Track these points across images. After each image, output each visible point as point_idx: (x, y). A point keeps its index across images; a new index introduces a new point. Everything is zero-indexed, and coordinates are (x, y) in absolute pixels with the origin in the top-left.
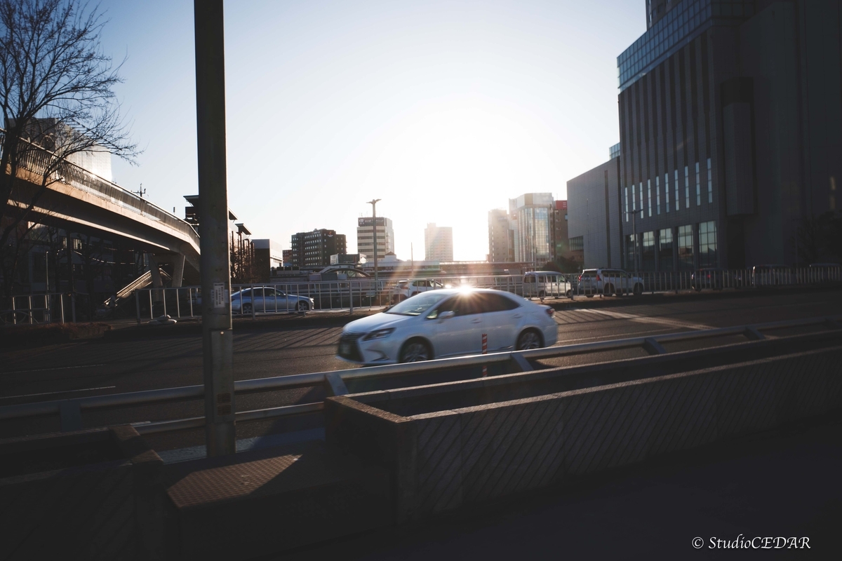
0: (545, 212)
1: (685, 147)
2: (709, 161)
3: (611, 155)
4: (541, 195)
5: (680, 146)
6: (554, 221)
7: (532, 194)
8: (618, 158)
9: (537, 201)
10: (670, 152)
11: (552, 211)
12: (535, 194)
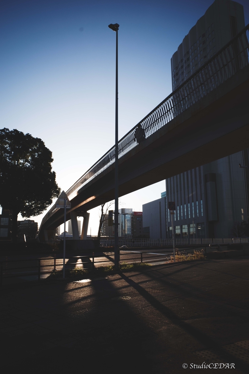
0: (130, 216)
1: (192, 195)
2: (202, 201)
3: (162, 196)
4: (128, 209)
5: (190, 195)
6: (133, 220)
7: (124, 209)
8: (165, 197)
9: (126, 212)
10: (187, 197)
11: (132, 216)
12: (126, 209)
